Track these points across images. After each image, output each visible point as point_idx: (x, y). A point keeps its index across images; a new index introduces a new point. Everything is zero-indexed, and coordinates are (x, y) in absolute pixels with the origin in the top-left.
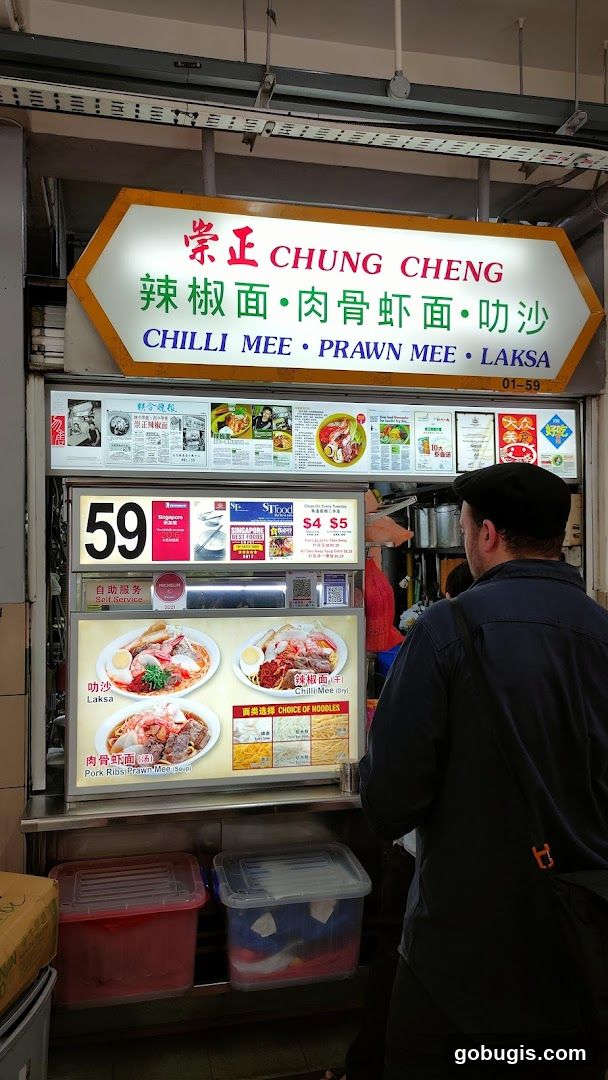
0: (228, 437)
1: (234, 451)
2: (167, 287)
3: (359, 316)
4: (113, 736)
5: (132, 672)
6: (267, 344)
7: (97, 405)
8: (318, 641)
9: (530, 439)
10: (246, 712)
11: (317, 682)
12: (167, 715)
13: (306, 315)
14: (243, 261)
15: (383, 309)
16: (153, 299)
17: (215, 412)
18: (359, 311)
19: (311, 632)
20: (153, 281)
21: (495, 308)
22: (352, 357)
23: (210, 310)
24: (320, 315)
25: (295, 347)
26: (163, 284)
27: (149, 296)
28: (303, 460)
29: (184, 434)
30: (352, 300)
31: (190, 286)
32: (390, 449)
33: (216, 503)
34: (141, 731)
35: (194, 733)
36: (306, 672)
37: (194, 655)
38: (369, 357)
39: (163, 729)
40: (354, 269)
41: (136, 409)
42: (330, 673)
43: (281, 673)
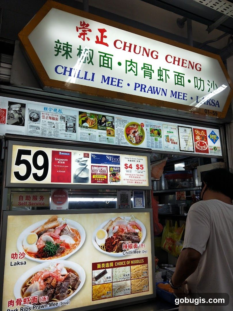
0: (87, 127)
1: (89, 134)
2: (67, 48)
3: (150, 75)
4: (25, 286)
5: (38, 246)
6: (112, 81)
7: (23, 106)
8: (133, 226)
9: (205, 139)
10: (99, 266)
11: (133, 247)
12: (57, 271)
13: (129, 71)
14: (102, 43)
15: (159, 74)
16: (61, 52)
17: (81, 116)
18: (150, 73)
19: (130, 221)
20: (61, 43)
21: (200, 81)
22: (148, 92)
23: (87, 61)
24: (134, 72)
25: (124, 84)
26: (66, 46)
27: (58, 50)
28: (119, 141)
29: (66, 124)
30: (147, 68)
31: (78, 49)
32: (154, 139)
33: (85, 154)
34: (42, 281)
35: (71, 281)
36: (128, 243)
37: (72, 235)
38: (154, 93)
39: (55, 279)
40: (148, 55)
41: (43, 110)
42: (139, 242)
43: (116, 243)
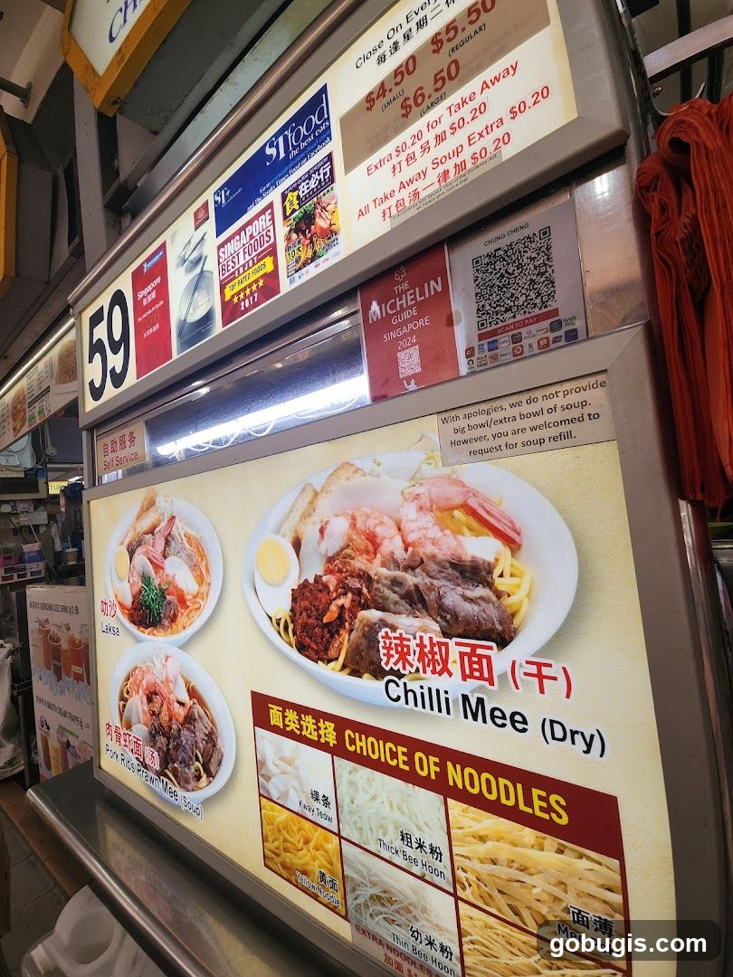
4: (123, 698)
5: (131, 588)
8: (442, 511)
10: (276, 716)
11: (455, 667)
19: (415, 479)
33: (196, 214)
34: (145, 700)
35: (200, 736)
37: (190, 557)
42: (503, 641)
43: (341, 618)
